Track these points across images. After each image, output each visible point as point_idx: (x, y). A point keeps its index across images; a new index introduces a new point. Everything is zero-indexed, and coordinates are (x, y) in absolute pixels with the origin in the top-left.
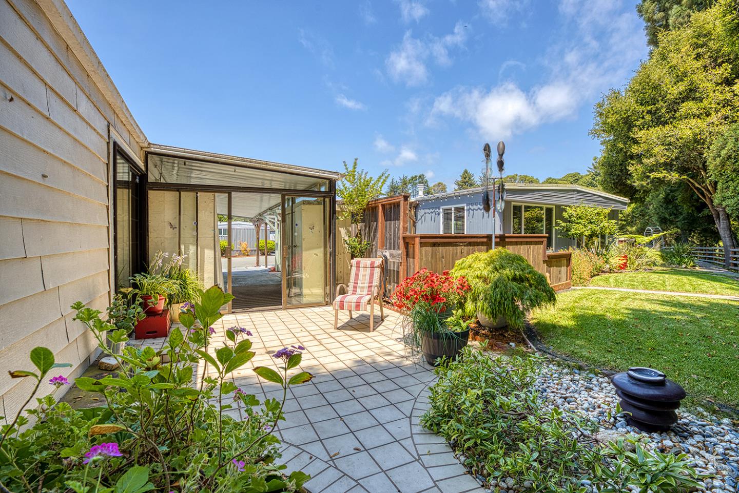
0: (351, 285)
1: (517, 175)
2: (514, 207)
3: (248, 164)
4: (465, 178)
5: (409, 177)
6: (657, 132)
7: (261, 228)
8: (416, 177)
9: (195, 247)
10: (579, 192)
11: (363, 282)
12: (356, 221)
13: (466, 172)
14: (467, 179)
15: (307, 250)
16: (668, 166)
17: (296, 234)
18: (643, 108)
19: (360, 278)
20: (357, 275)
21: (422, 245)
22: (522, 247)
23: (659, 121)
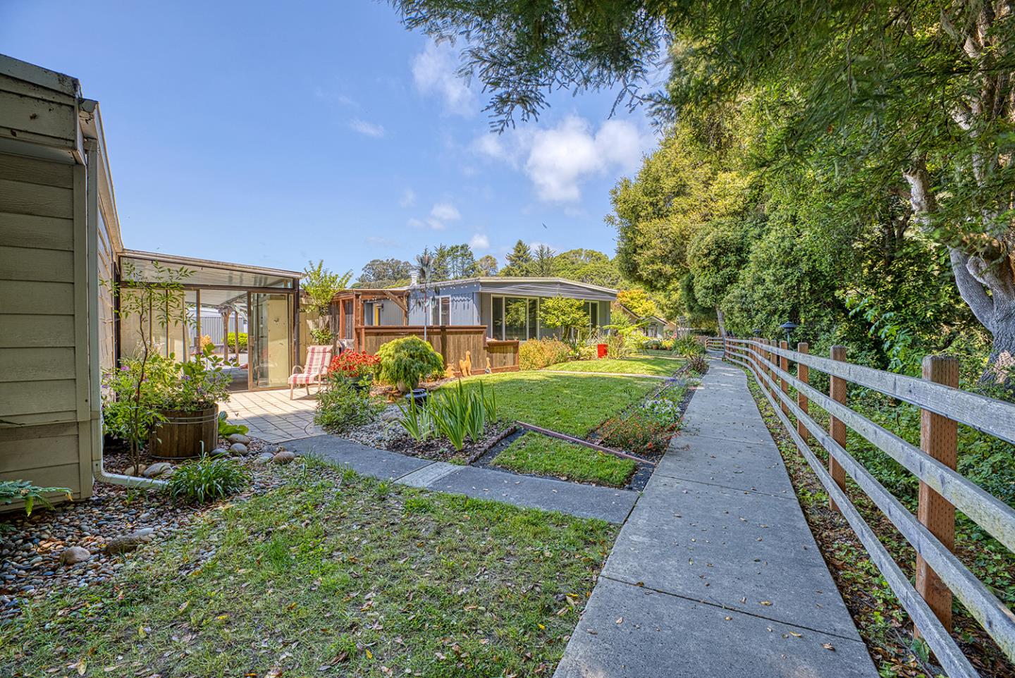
0: (307, 367)
1: (582, 250)
2: (493, 298)
3: (216, 266)
4: (519, 252)
5: (448, 248)
6: (658, 223)
7: (230, 316)
8: (457, 247)
9: (165, 339)
10: (561, 284)
11: (317, 364)
12: (322, 314)
13: (520, 243)
14: (522, 252)
15: (273, 340)
16: (664, 259)
17: (261, 326)
18: (646, 199)
19: (314, 361)
20: (312, 359)
21: (366, 334)
22: (462, 336)
23: (660, 214)
